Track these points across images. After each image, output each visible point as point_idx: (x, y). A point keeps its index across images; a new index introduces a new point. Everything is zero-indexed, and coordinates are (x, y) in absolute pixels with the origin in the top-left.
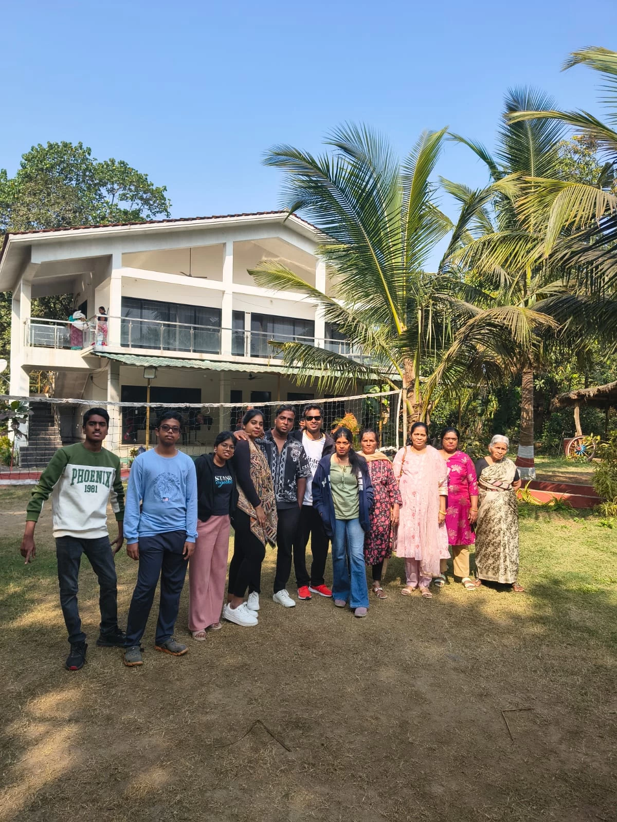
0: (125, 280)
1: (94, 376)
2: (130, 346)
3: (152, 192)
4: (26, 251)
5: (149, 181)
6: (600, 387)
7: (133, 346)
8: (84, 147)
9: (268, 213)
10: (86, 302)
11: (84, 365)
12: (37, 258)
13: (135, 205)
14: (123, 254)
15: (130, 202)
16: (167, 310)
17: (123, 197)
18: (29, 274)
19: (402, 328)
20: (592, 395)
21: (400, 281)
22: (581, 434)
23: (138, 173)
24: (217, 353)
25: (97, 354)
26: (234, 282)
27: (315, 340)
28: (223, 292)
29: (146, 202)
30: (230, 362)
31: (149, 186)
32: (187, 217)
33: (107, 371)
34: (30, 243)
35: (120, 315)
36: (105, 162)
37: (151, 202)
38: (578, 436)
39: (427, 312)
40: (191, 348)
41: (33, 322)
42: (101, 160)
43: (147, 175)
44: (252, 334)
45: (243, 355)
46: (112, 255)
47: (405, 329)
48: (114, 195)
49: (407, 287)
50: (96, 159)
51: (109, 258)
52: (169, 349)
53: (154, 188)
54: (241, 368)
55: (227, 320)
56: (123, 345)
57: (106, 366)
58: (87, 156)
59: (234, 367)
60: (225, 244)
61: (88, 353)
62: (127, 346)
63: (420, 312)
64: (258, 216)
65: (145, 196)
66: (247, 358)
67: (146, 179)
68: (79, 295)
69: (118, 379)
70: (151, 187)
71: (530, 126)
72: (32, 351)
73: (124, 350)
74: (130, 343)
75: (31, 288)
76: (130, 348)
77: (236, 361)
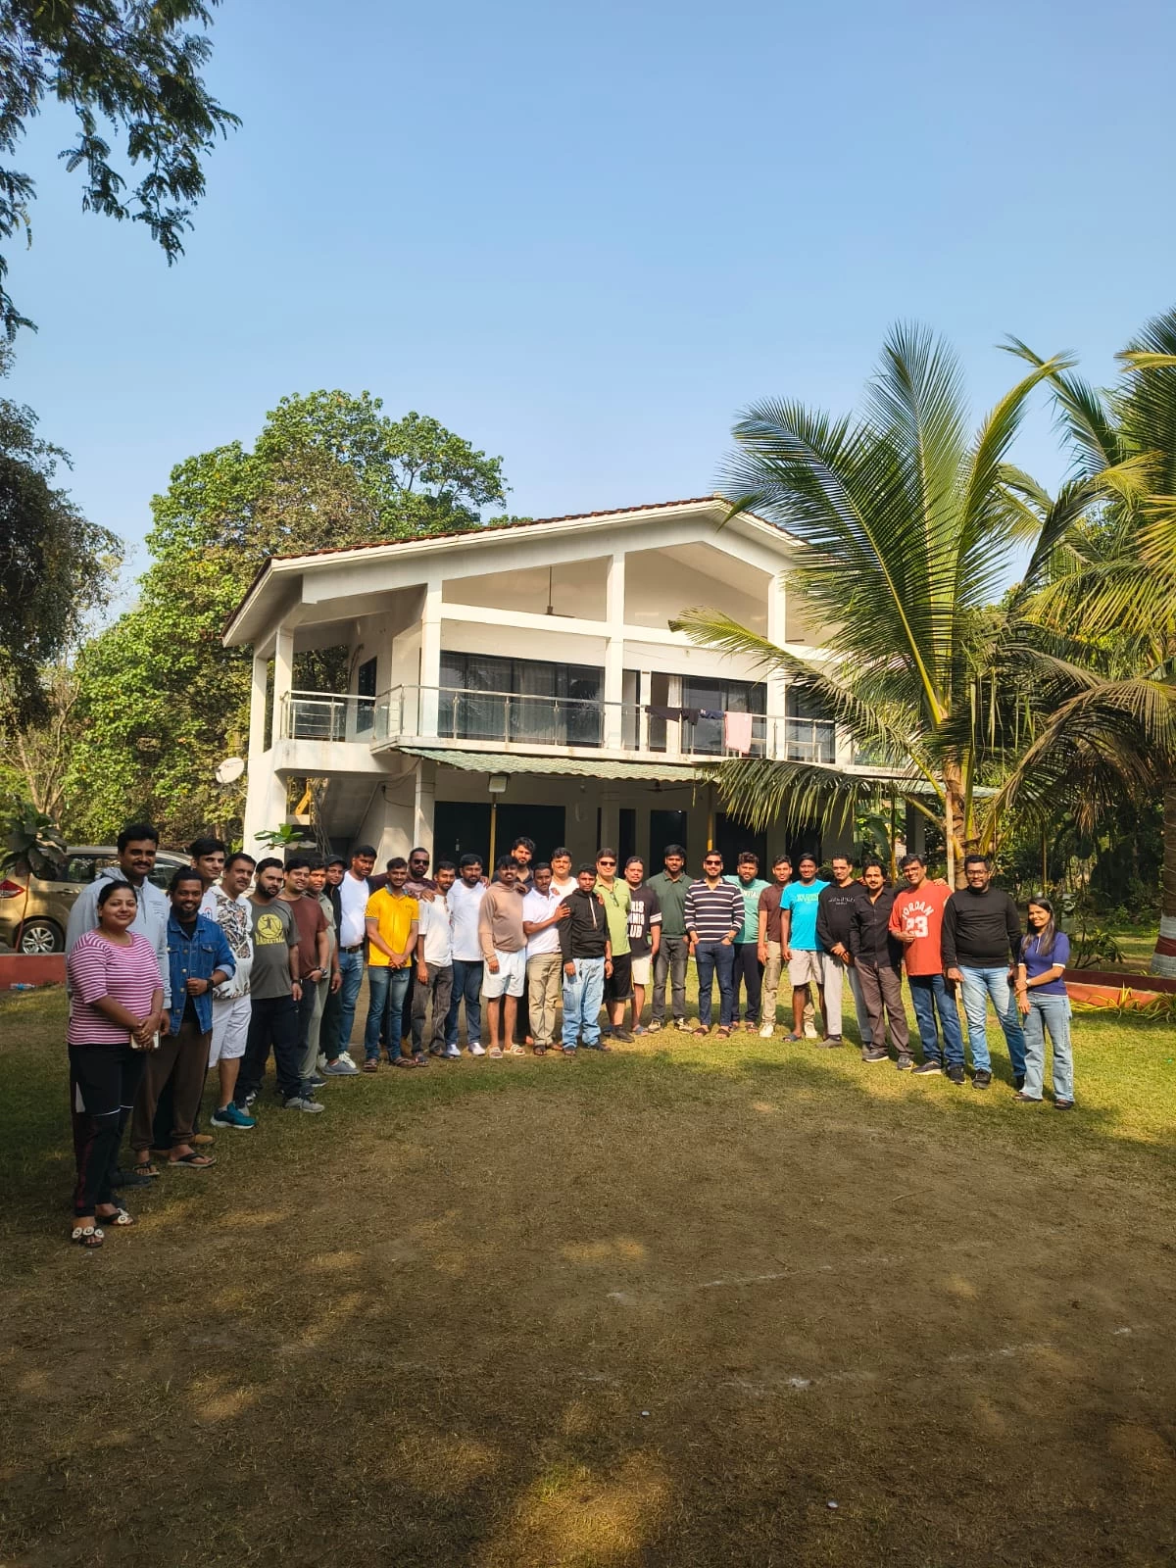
0: (448, 625)
1: (388, 786)
2: (455, 735)
3: (478, 468)
4: (293, 584)
5: (474, 450)
7: (460, 736)
8: (371, 397)
10: (374, 661)
11: (370, 766)
12: (311, 594)
14: (444, 582)
15: (438, 483)
16: (512, 671)
17: (430, 478)
18: (293, 619)
19: (940, 713)
21: (941, 632)
24: (597, 746)
25: (403, 749)
26: (625, 622)
27: (768, 720)
28: (608, 640)
29: (466, 482)
30: (623, 762)
33: (414, 778)
34: (302, 572)
35: (437, 684)
37: (474, 483)
39: (986, 686)
41: (295, 696)
42: (397, 418)
45: (664, 750)
46: (426, 585)
47: (946, 716)
48: (413, 472)
49: (953, 642)
51: (420, 591)
52: (519, 740)
55: (613, 688)
56: (441, 735)
57: (414, 768)
59: (626, 772)
60: (610, 557)
61: (383, 748)
62: (450, 735)
63: (973, 687)
64: (667, 508)
65: (464, 473)
66: (644, 754)
68: (361, 647)
69: (433, 791)
72: (295, 747)
73: (444, 743)
74: (455, 731)
75: (292, 641)
76: (455, 739)
77: (631, 759)
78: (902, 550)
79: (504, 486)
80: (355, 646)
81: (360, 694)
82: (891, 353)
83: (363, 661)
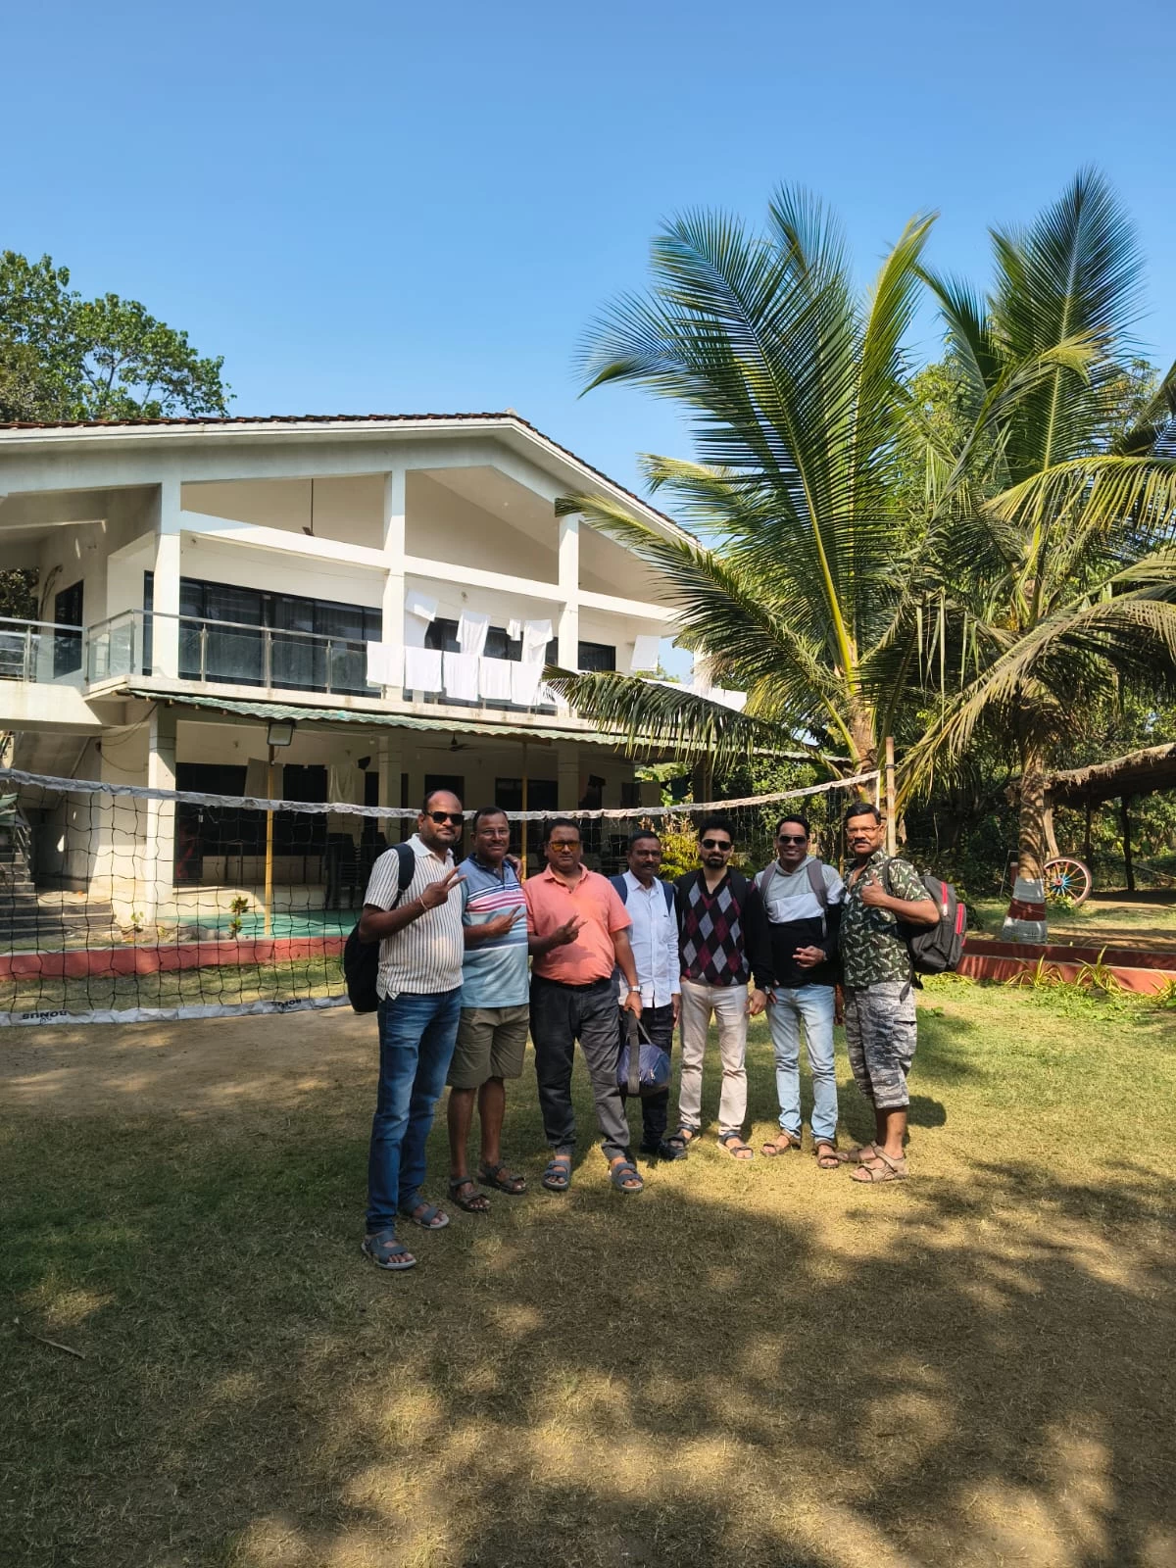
1: (103, 741)
2: (203, 678)
3: (192, 369)
5: (190, 344)
6: (1095, 768)
7: (209, 679)
8: (55, 267)
9: (476, 416)
10: (79, 587)
11: (90, 718)
13: (157, 394)
14: (183, 483)
15: (143, 386)
17: (130, 375)
20: (1079, 782)
22: (1057, 854)
23: (168, 328)
24: (379, 696)
26: (408, 552)
28: (383, 573)
29: (178, 387)
30: (406, 715)
31: (188, 355)
32: (320, 414)
33: (147, 731)
35: (176, 611)
36: (97, 300)
38: (1051, 860)
40: (326, 685)
42: (89, 296)
43: (186, 334)
46: (159, 486)
48: (113, 369)
50: (76, 294)
51: (153, 493)
52: (281, 686)
53: (198, 359)
56: (183, 676)
57: (146, 718)
58: (60, 286)
60: (388, 475)
61: (108, 691)
62: (197, 679)
63: (919, 611)
64: (456, 421)
65: (176, 375)
67: (185, 342)
68: (58, 569)
69: (174, 749)
70: (193, 357)
71: (1078, 265)
73: (188, 686)
74: (203, 671)
76: (203, 681)
77: (418, 712)
78: (826, 444)
79: (225, 393)
80: (49, 566)
82: (778, 217)
83: (63, 584)
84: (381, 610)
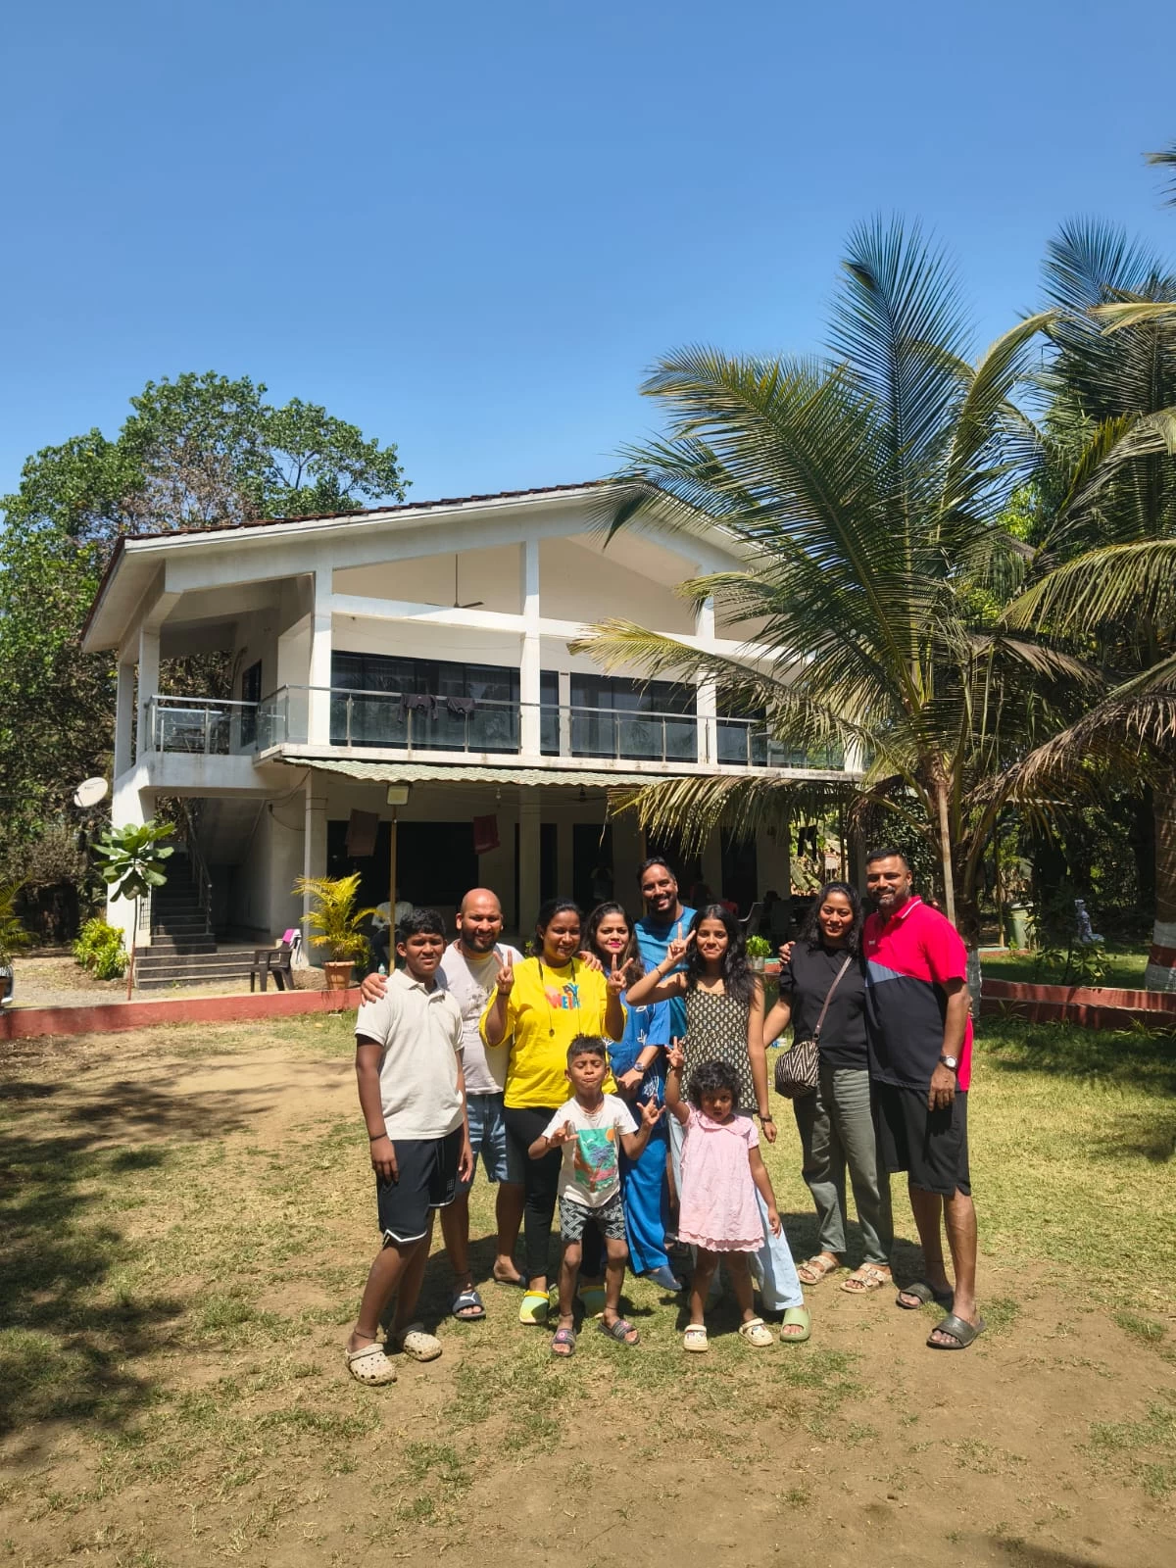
0: (339, 623)
1: (274, 803)
2: (349, 743)
4: (156, 572)
7: (355, 744)
10: (259, 665)
11: (256, 783)
12: (177, 584)
14: (334, 570)
24: (515, 752)
25: (288, 760)
27: (698, 720)
28: (522, 637)
30: (541, 769)
34: (163, 556)
35: (328, 684)
40: (464, 745)
41: (162, 703)
44: (572, 712)
45: (557, 754)
46: (314, 575)
50: (271, 405)
51: (308, 580)
52: (423, 747)
54: (560, 779)
55: (530, 689)
56: (334, 742)
57: (304, 781)
59: (548, 779)
60: (523, 545)
61: (269, 759)
62: (344, 743)
66: (565, 760)
68: (244, 651)
69: (325, 809)
72: (162, 761)
73: (336, 751)
75: (158, 641)
76: (349, 747)
77: (552, 766)
81: (244, 699)
83: (247, 664)
84: (519, 669)
